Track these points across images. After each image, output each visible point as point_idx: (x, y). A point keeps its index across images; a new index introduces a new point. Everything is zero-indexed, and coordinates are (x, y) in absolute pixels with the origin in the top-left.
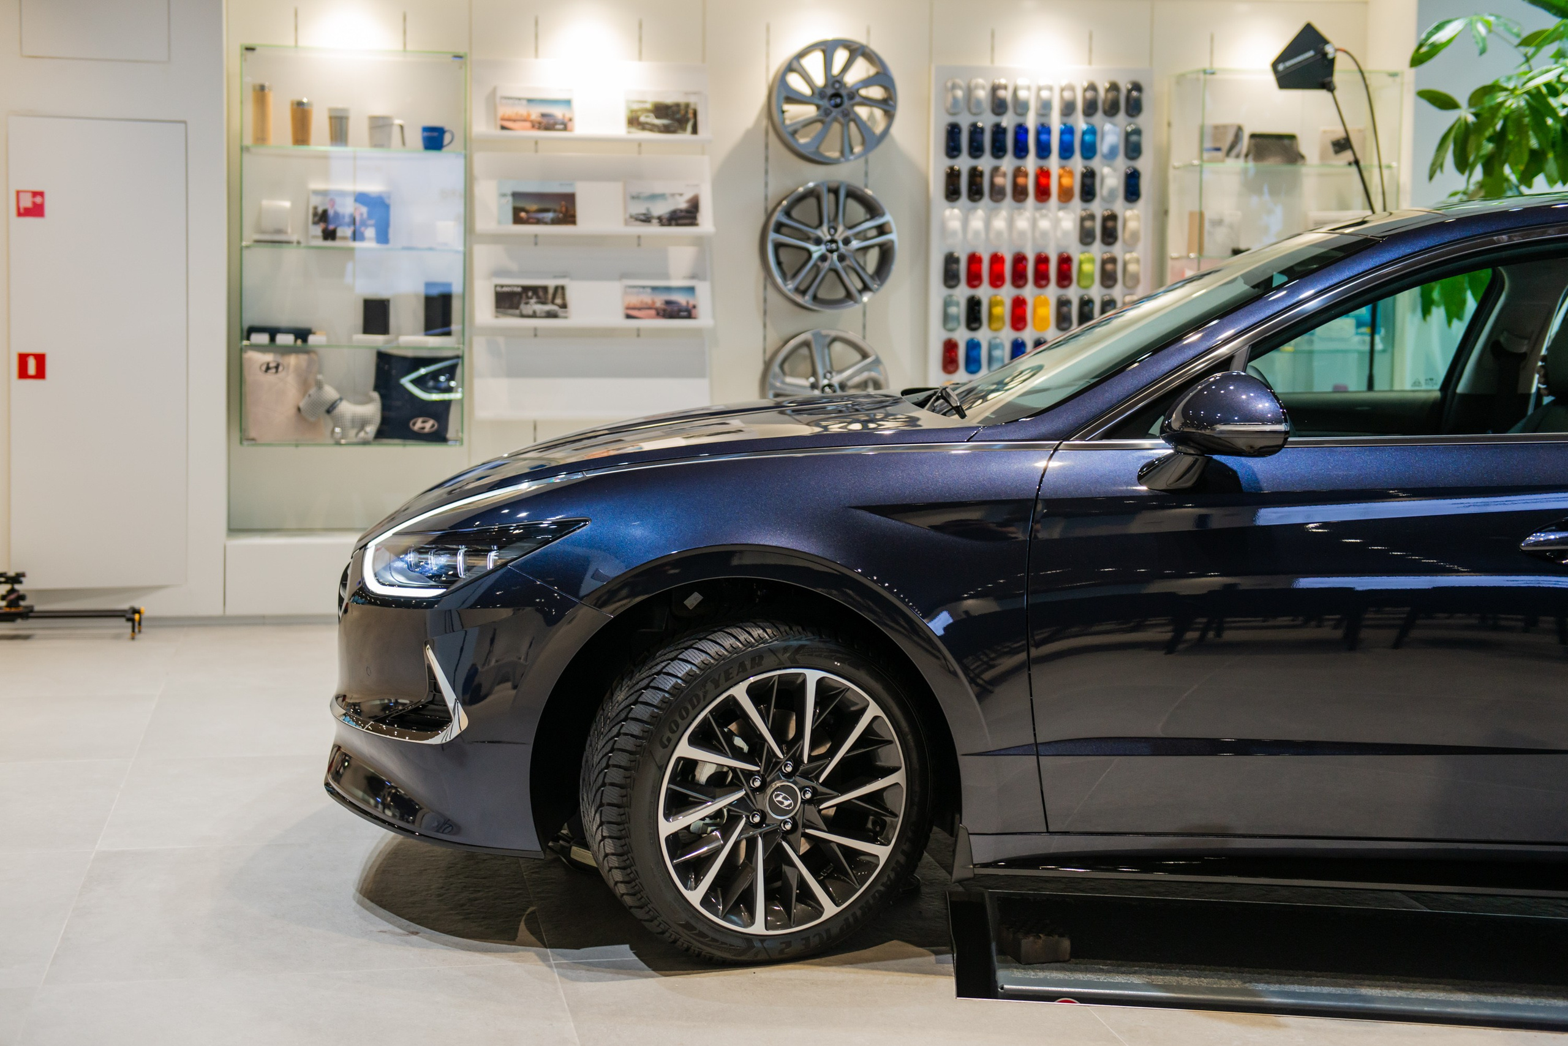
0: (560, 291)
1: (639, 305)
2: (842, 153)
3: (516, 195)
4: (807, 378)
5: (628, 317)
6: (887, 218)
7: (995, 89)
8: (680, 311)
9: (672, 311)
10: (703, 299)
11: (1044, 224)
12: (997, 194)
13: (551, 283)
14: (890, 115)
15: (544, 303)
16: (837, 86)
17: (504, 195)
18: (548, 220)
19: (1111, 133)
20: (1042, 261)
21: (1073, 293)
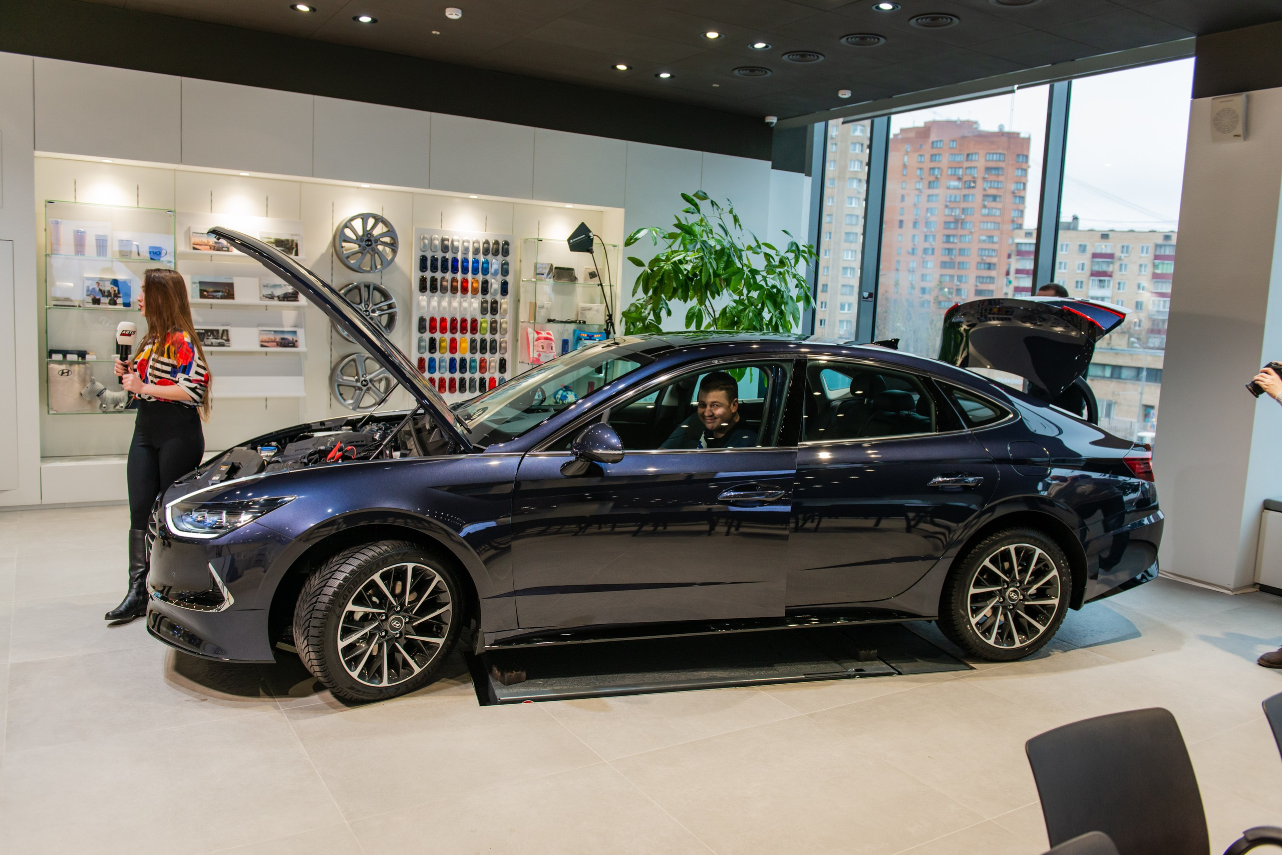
0: (225, 332)
1: (267, 340)
2: (371, 268)
3: (201, 283)
4: (354, 377)
5: (262, 346)
6: (394, 300)
7: (443, 240)
8: (289, 343)
9: (285, 343)
10: (301, 337)
11: (465, 305)
12: (444, 290)
13: (221, 328)
14: (394, 252)
15: (216, 339)
16: (369, 236)
17: (195, 283)
18: (219, 297)
19: (495, 263)
20: (464, 321)
21: (478, 337)
